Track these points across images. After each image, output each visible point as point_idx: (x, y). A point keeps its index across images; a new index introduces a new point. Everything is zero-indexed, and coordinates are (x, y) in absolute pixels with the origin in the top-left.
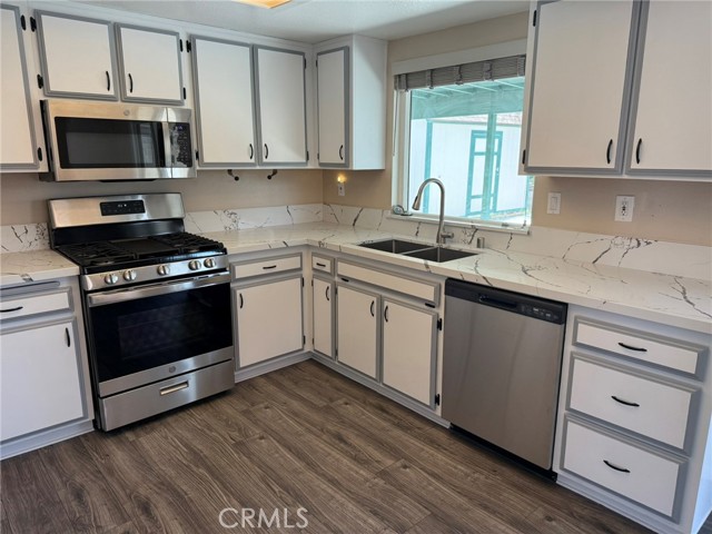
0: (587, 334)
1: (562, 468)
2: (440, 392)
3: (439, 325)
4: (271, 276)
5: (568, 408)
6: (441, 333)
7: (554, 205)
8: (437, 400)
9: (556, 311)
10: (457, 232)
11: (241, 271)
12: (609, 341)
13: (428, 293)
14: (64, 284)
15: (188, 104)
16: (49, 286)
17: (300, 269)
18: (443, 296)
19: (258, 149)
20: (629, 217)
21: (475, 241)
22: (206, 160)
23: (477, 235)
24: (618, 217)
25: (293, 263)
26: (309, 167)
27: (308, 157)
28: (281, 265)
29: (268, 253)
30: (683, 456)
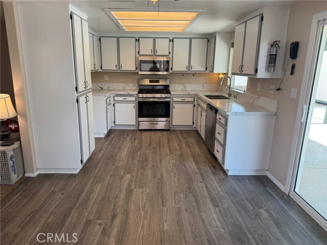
4: (183, 102)
11: (175, 99)
14: (135, 96)
15: (171, 56)
16: (132, 95)
17: (194, 101)
19: (189, 67)
22: (174, 70)
25: (192, 99)
26: (207, 72)
27: (206, 69)
28: (187, 99)
29: (184, 96)
30: (223, 146)
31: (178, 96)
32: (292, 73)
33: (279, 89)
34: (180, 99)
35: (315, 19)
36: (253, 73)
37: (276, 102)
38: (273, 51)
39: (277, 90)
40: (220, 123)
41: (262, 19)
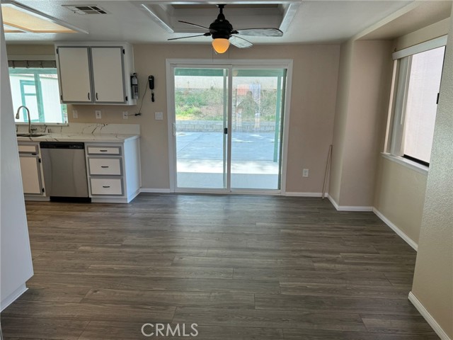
0: (91, 150)
1: (92, 195)
2: (44, 187)
3: (40, 161)
5: (90, 175)
6: (41, 164)
7: (75, 115)
8: (43, 190)
9: (81, 145)
10: (38, 128)
12: (97, 151)
13: (33, 149)
18: (40, 149)
20: (100, 117)
21: (47, 131)
23: (47, 128)
24: (97, 117)
30: (121, 176)
32: (153, 100)
33: (139, 114)
35: (168, 62)
36: (123, 101)
37: (138, 126)
38: (135, 82)
39: (136, 115)
40: (103, 155)
41: (124, 52)
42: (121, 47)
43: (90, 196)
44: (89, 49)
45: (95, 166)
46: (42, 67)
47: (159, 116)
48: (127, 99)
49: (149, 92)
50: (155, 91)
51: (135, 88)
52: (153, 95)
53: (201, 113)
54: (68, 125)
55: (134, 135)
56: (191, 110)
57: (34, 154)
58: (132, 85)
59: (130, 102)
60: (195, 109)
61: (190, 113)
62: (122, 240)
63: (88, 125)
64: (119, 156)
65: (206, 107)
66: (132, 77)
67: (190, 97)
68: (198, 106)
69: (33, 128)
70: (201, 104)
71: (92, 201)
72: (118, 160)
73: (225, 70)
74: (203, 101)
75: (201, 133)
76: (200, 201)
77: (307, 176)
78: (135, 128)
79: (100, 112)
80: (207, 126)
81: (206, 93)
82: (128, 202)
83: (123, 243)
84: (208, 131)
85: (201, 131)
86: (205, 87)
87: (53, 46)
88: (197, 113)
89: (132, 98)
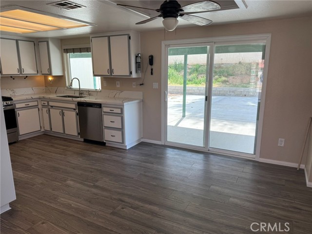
0: (105, 109)
2: (79, 131)
3: (77, 114)
4: (28, 107)
5: (104, 126)
6: (78, 116)
7: (105, 84)
8: (79, 134)
9: (99, 106)
10: (85, 92)
11: (18, 106)
12: (108, 110)
13: (73, 106)
17: (38, 105)
18: (77, 106)
19: (20, 70)
20: (119, 86)
22: (3, 74)
23: (89, 93)
24: (117, 86)
25: (35, 103)
26: (38, 75)
27: (38, 72)
28: (31, 104)
29: (26, 100)
30: (122, 129)
31: (21, 101)
32: (152, 74)
33: (142, 84)
34: (23, 105)
35: (163, 43)
36: (128, 75)
37: (141, 93)
38: (139, 60)
39: (141, 85)
40: (111, 113)
41: (130, 38)
42: (128, 35)
43: (104, 141)
44: (109, 37)
45: (107, 120)
46: (88, 52)
47: (156, 85)
48: (131, 73)
49: (150, 67)
50: (154, 67)
51: (138, 65)
52: (152, 70)
53: (228, 81)
54: (101, 91)
55: (137, 99)
56: (220, 80)
57: (75, 109)
58: (136, 62)
59: (134, 75)
60: (224, 78)
61: (219, 82)
62: (97, 181)
63: (112, 91)
64: (121, 115)
65: (233, 76)
66: (136, 57)
67: (221, 70)
68: (226, 77)
69: (82, 92)
70: (229, 75)
71: (106, 145)
72: (120, 118)
73: (208, 47)
74: (231, 72)
75: (224, 97)
76: (179, 155)
77: (282, 145)
78: (139, 94)
79: (119, 82)
80: (230, 92)
81: (234, 66)
82: (127, 148)
83: (96, 184)
84: (230, 95)
85: (224, 95)
86: (234, 62)
87: (89, 37)
88: (224, 82)
89: (136, 72)
